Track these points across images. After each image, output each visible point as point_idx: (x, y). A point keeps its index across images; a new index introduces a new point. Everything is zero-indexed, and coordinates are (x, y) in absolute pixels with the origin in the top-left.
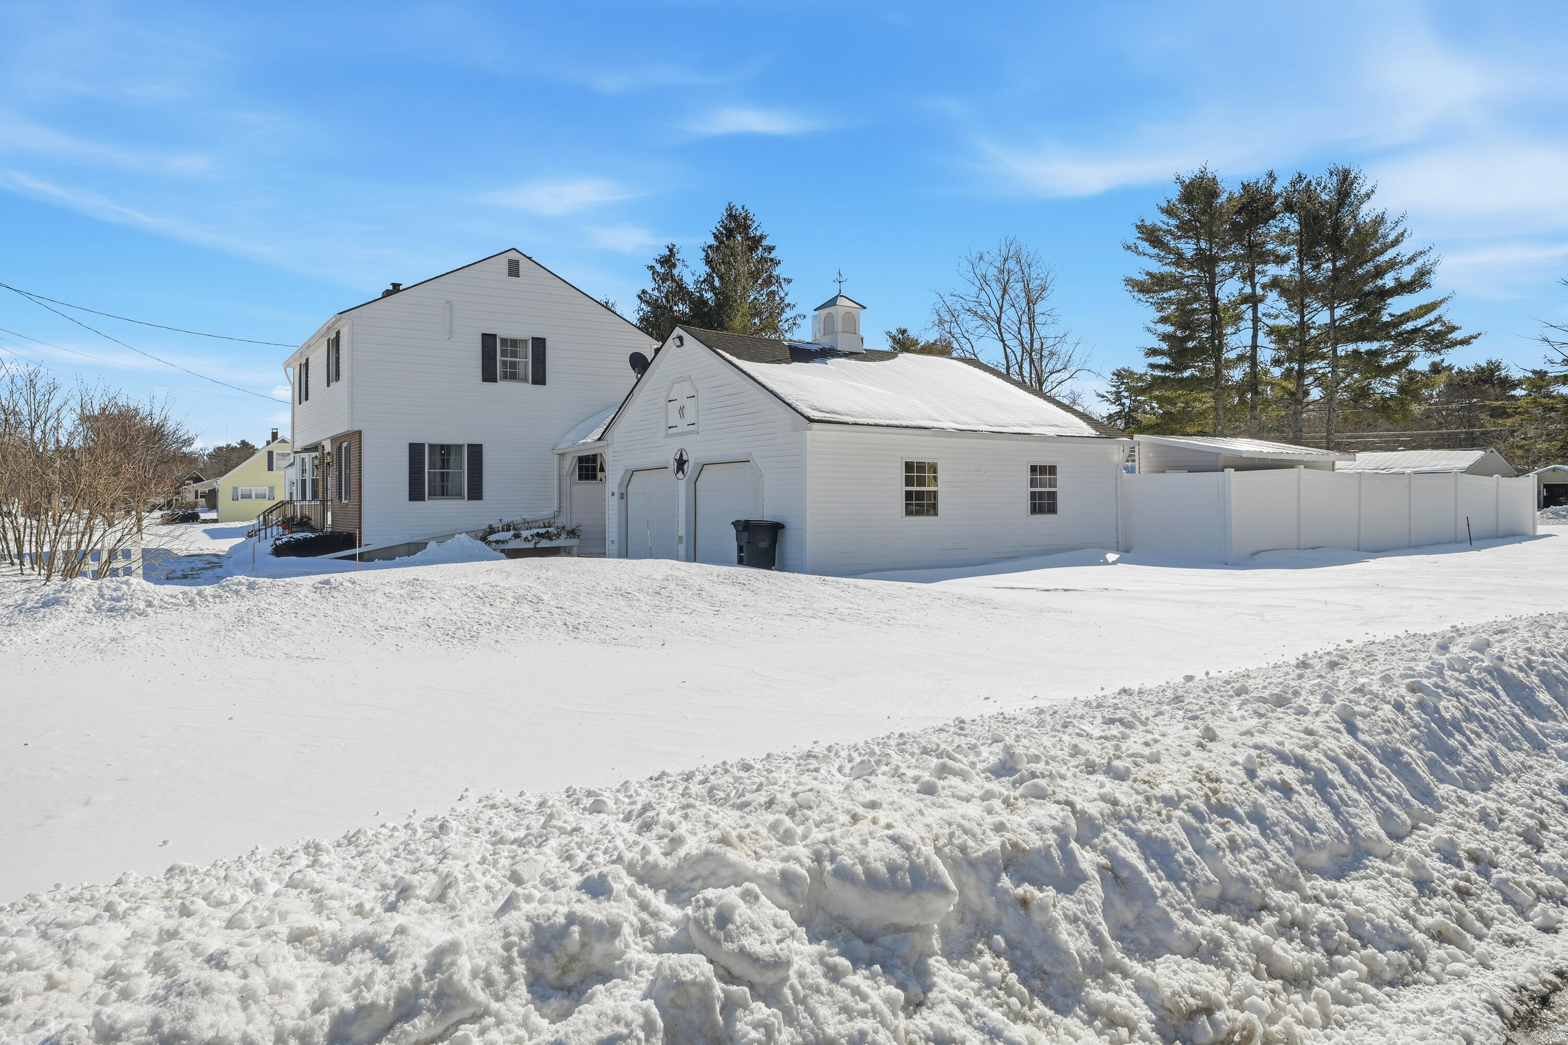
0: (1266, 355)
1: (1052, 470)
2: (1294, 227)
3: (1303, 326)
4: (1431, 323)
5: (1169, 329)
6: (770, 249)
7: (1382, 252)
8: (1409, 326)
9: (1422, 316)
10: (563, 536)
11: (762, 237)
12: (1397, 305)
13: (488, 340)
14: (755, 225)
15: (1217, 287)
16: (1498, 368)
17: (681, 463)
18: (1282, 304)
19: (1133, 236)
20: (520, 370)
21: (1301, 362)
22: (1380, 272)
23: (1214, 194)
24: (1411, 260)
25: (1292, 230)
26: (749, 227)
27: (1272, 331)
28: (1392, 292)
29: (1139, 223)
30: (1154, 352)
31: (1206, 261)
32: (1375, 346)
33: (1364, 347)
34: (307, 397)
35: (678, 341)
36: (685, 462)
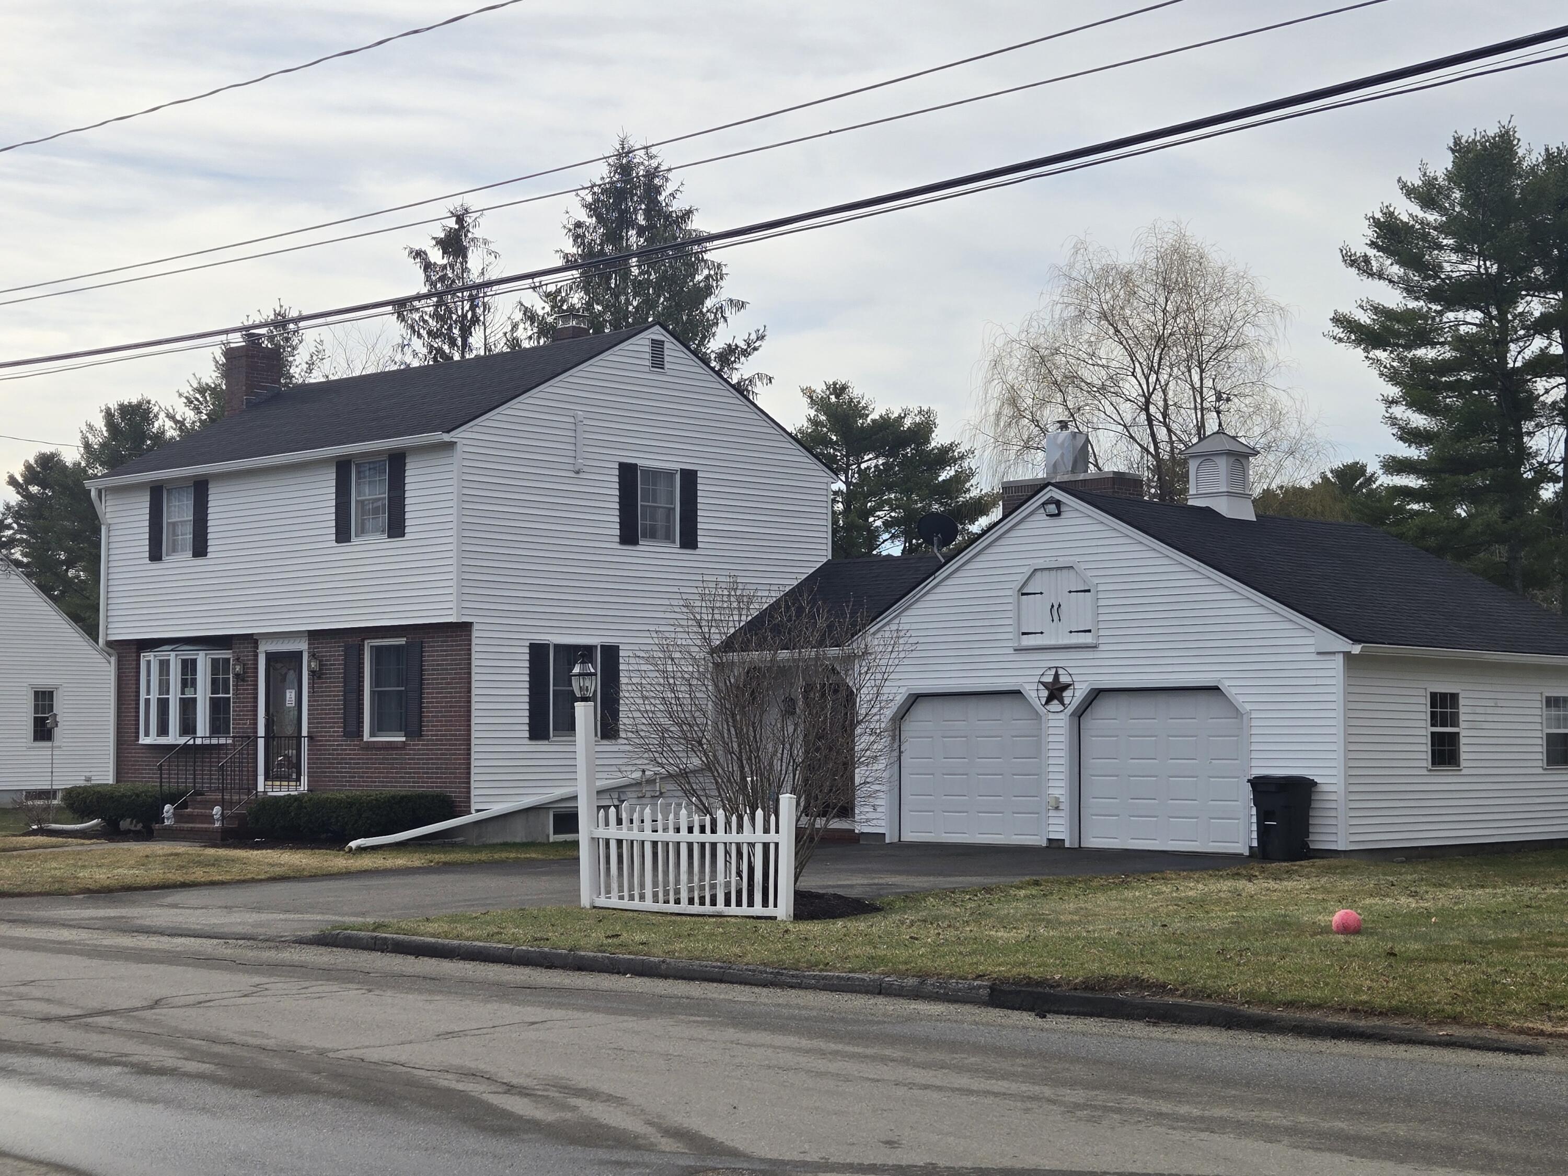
13: (627, 473)
20: (663, 524)
34: (200, 549)
35: (1052, 508)
36: (1066, 687)
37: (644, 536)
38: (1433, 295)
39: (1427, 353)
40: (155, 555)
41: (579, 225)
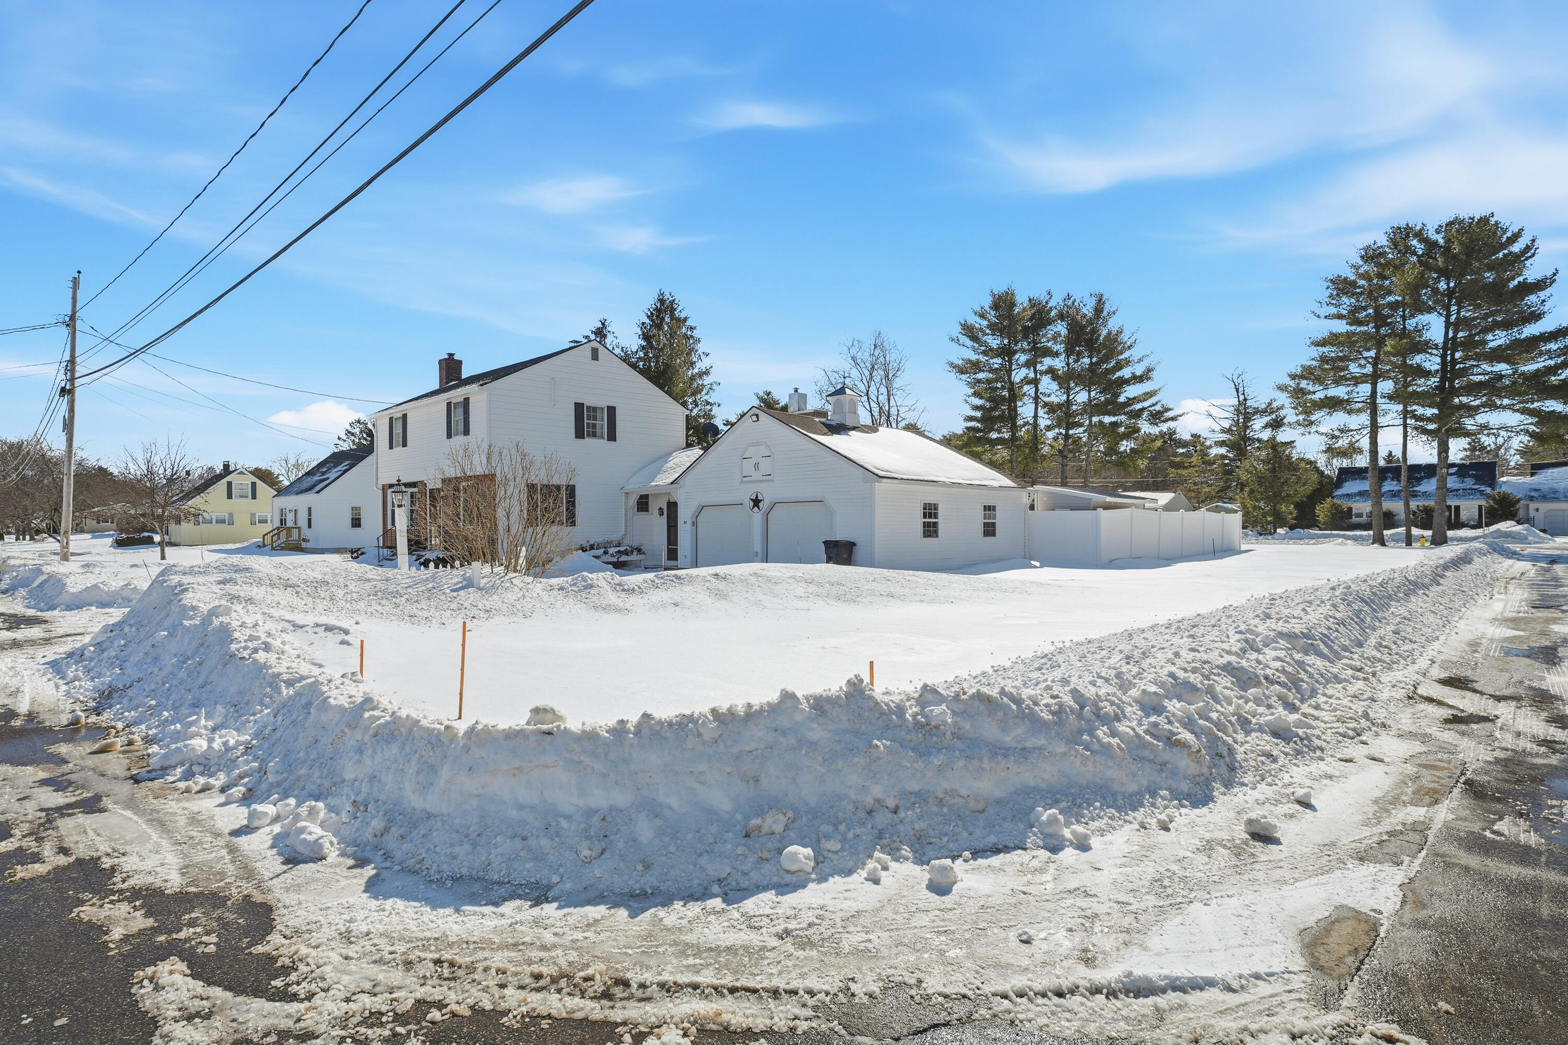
0: (1044, 422)
1: (994, 507)
2: (1064, 332)
3: (1068, 403)
4: (1154, 405)
5: (978, 402)
6: (692, 329)
7: (1121, 353)
8: (1138, 406)
9: (1145, 400)
10: (635, 553)
11: (685, 319)
12: (1131, 391)
13: (579, 407)
14: (680, 308)
15: (1014, 373)
16: (1175, 433)
17: (756, 502)
18: (1054, 386)
19: (956, 331)
20: (598, 431)
21: (1067, 430)
22: (1119, 366)
23: (1013, 304)
24: (1140, 360)
25: (1063, 334)
26: (675, 310)
27: (1046, 404)
28: (1127, 382)
29: (963, 322)
30: (970, 419)
31: (1006, 353)
32: (1113, 419)
33: (1107, 419)
34: (405, 444)
35: (755, 418)
36: (761, 501)
37: (588, 435)
38: (985, 353)
39: (981, 376)
40: (391, 447)
41: (643, 324)
